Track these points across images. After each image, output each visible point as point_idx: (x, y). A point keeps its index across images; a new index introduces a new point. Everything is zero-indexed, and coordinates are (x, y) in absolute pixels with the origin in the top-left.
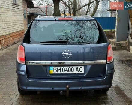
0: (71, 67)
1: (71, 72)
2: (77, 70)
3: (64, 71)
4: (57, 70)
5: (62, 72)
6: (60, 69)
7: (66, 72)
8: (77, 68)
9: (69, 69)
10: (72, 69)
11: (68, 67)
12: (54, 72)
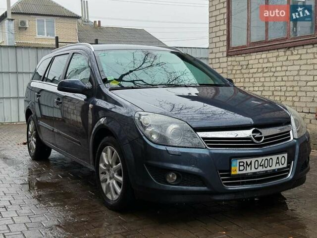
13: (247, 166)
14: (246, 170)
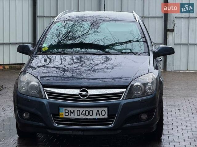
13: (71, 113)
14: (70, 115)
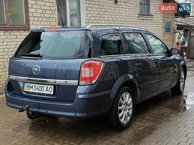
0: (42, 86)
1: (41, 92)
2: (47, 90)
3: (35, 90)
4: (30, 87)
5: (34, 91)
6: (32, 87)
7: (37, 91)
8: (47, 87)
9: (40, 87)
10: (43, 87)
11: (39, 85)
12: (27, 89)
